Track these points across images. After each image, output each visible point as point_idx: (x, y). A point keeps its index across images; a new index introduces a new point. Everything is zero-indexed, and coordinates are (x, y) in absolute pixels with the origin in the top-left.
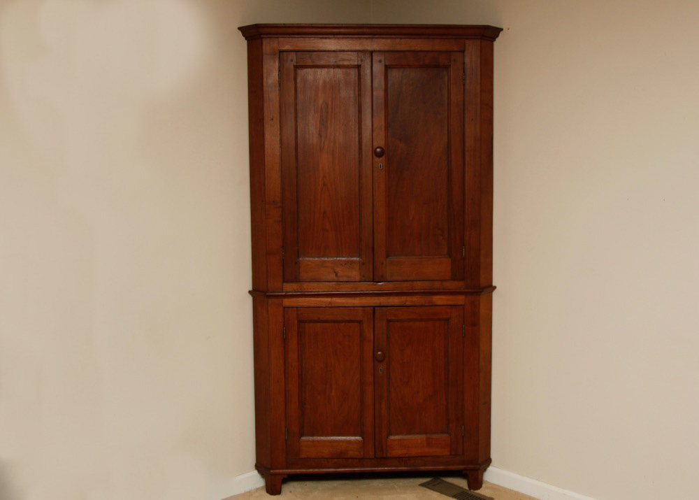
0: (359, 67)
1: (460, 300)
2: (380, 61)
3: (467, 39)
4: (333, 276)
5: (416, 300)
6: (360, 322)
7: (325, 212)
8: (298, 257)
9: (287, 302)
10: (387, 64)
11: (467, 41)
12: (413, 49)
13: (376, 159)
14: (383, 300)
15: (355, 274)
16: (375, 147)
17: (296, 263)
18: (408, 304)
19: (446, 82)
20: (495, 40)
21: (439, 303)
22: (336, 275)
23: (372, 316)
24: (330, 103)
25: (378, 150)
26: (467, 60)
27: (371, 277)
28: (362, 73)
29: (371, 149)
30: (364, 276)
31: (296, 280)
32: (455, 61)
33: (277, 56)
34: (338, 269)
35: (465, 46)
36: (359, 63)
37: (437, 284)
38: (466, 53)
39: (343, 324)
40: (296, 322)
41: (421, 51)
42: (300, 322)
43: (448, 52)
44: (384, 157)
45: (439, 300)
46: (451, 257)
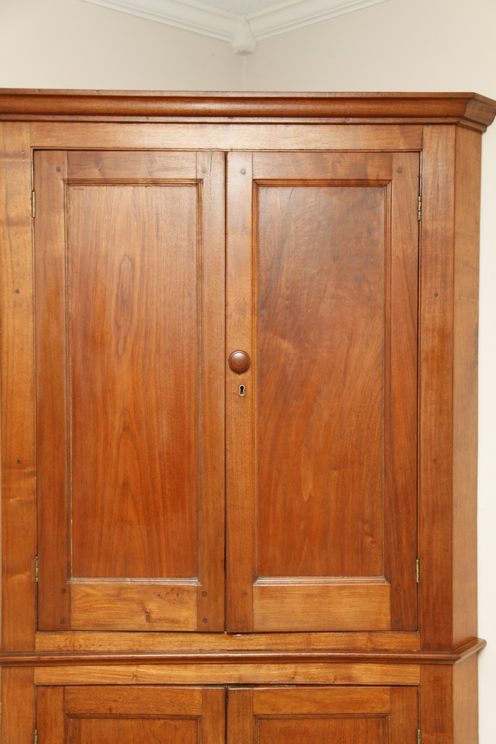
0: (198, 183)
1: (411, 674)
2: (243, 173)
3: (428, 124)
4: (140, 621)
5: (316, 672)
6: (197, 719)
7: (126, 484)
8: (69, 576)
9: (43, 675)
10: (257, 177)
11: (427, 130)
12: (312, 146)
13: (232, 376)
14: (247, 672)
15: (188, 615)
16: (229, 351)
17: (64, 591)
18: (299, 680)
19: (383, 219)
20: (485, 131)
21: (366, 679)
22: (148, 618)
23: (221, 708)
24: (138, 259)
25: (238, 355)
26: (427, 171)
27: (222, 620)
28: (205, 197)
29: (222, 354)
30: (205, 620)
31: (63, 626)
32: (400, 171)
33: (30, 160)
34: (152, 606)
35: (422, 139)
36: (199, 177)
37: (361, 640)
38: (424, 154)
39: (162, 721)
40: (61, 717)
41: (328, 151)
42: (70, 715)
43: (386, 153)
44: (249, 373)
45: (363, 673)
46: (390, 582)
